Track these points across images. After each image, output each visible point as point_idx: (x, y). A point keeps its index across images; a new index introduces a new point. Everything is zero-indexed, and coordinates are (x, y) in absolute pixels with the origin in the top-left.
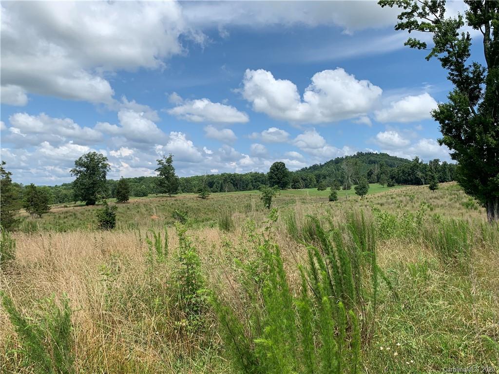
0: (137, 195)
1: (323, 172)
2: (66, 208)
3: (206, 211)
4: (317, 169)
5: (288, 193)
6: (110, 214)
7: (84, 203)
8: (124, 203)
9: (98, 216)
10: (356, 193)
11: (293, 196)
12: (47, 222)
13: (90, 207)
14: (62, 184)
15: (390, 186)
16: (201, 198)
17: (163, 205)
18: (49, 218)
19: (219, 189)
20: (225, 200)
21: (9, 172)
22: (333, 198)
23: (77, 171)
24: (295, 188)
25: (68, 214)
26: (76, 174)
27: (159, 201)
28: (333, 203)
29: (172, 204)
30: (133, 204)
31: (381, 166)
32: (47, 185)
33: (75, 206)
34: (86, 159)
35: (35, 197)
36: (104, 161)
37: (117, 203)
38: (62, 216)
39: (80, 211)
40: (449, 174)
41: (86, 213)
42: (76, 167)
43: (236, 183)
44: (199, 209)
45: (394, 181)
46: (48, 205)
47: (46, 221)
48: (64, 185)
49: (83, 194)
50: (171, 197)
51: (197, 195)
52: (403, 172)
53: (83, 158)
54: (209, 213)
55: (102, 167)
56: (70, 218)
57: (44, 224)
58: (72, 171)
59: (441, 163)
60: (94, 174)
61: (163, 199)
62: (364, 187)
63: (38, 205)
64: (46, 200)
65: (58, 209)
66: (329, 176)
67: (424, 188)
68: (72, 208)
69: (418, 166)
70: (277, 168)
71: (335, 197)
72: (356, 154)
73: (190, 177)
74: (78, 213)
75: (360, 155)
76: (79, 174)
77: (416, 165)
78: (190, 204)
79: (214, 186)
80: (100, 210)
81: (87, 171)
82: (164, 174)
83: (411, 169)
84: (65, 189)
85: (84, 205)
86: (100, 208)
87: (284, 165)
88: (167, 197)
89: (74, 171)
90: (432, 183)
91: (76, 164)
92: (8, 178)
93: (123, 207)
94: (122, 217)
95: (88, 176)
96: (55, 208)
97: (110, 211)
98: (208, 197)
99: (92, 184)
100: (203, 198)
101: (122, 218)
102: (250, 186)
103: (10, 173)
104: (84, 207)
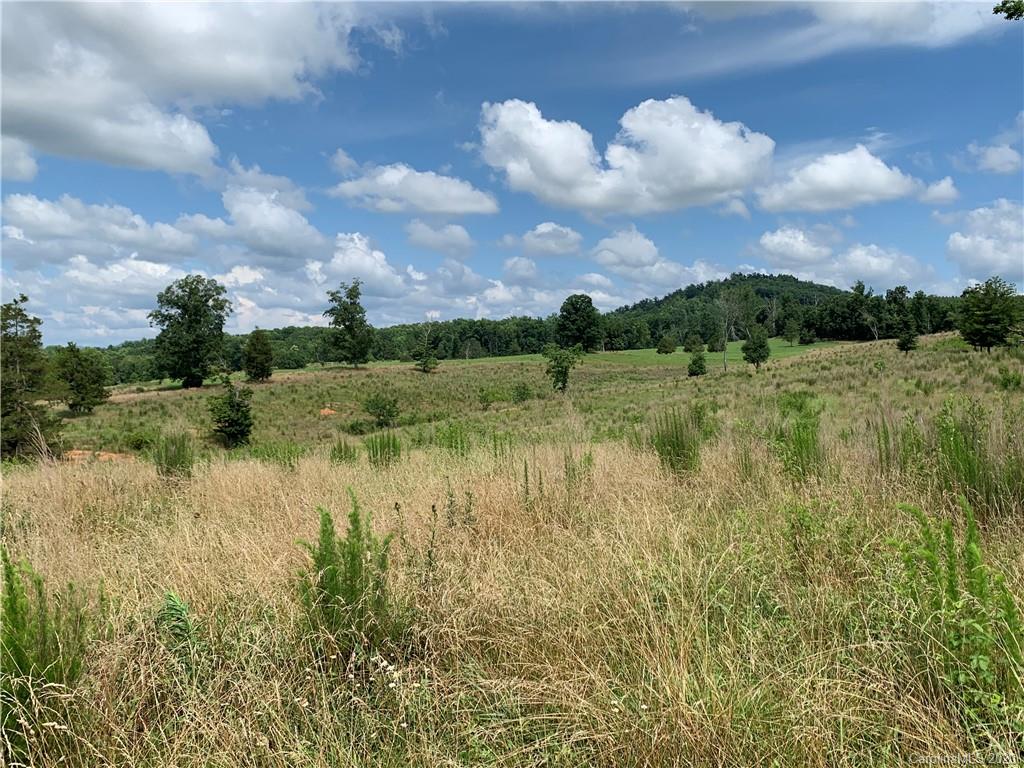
0: (283, 366)
1: (663, 315)
2: (141, 394)
3: (433, 397)
4: (648, 309)
5: (599, 361)
6: (238, 405)
7: (179, 382)
8: (263, 382)
9: (212, 410)
10: (745, 359)
11: (610, 365)
12: (106, 424)
13: (192, 391)
14: (123, 341)
15: (804, 342)
16: (420, 370)
17: (345, 387)
18: (108, 414)
19: (451, 352)
20: (472, 375)
21: (35, 318)
22: (696, 369)
23: (163, 316)
24: (612, 349)
25: (148, 407)
26: (162, 322)
27: (335, 378)
28: (700, 380)
29: (363, 384)
30: (282, 385)
31: (785, 301)
32: (92, 346)
33: (160, 390)
34: (180, 291)
35: (78, 372)
36: (219, 294)
37: (248, 382)
38: (136, 410)
39: (172, 400)
40: (927, 317)
41: (186, 404)
42: (161, 307)
43: (486, 338)
44: (419, 395)
45: (813, 332)
46: (105, 388)
47: (103, 421)
48: (127, 344)
49: (177, 363)
50: (357, 368)
51: (412, 365)
52: (832, 312)
53: (175, 288)
54: (441, 403)
55: (214, 307)
56: (153, 415)
57: (100, 428)
58: (150, 315)
59: (911, 295)
60: (199, 322)
61: (342, 374)
62: (762, 346)
63: (85, 387)
64: (100, 377)
65: (125, 397)
66: (678, 322)
67: (881, 346)
68: (155, 393)
69: (862, 302)
70: (575, 308)
71: (701, 367)
72: (729, 278)
73: (389, 327)
74: (169, 404)
75: (738, 279)
76: (167, 323)
77: (859, 299)
78: (398, 385)
79: (441, 345)
80: (216, 399)
81: (182, 316)
82: (343, 321)
83: (848, 307)
84: (130, 353)
85: (178, 388)
86: (213, 392)
87: (590, 301)
88: (350, 369)
89: (156, 316)
90: (904, 336)
91: (160, 301)
92: (34, 330)
93: (262, 391)
94: (261, 411)
95: (185, 327)
96: (119, 394)
97: (237, 399)
98: (434, 368)
99: (194, 341)
100: (425, 371)
101: (260, 414)
102: (515, 345)
103: (37, 321)
104: (179, 391)
